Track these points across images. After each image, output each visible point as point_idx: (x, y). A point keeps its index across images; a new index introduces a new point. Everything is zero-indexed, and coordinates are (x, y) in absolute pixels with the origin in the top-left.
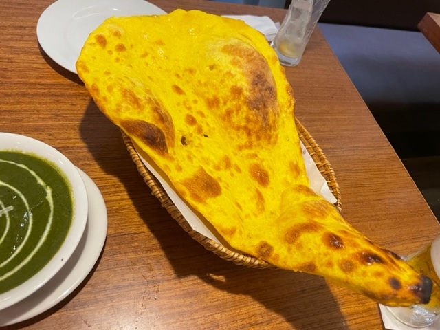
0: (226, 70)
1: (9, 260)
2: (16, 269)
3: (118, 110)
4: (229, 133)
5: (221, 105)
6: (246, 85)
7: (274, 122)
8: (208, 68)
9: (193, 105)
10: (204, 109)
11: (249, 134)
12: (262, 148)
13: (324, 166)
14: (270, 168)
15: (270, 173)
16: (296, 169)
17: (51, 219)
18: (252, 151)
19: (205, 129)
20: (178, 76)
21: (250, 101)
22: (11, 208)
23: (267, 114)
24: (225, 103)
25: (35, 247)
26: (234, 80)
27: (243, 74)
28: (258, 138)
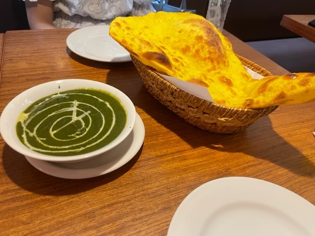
0: (189, 30)
1: (97, 134)
2: (104, 138)
3: (140, 49)
4: (200, 64)
5: (191, 49)
6: (204, 34)
7: (225, 53)
8: (178, 33)
9: (174, 55)
10: (181, 55)
11: (212, 61)
12: (222, 69)
13: (262, 72)
14: (231, 78)
15: (232, 80)
16: (246, 76)
17: (114, 115)
18: (217, 71)
19: (185, 64)
20: (161, 42)
21: (208, 41)
22: (89, 112)
23: (220, 48)
24: (194, 47)
25: (110, 127)
26: (196, 33)
27: (200, 29)
28: (218, 63)
